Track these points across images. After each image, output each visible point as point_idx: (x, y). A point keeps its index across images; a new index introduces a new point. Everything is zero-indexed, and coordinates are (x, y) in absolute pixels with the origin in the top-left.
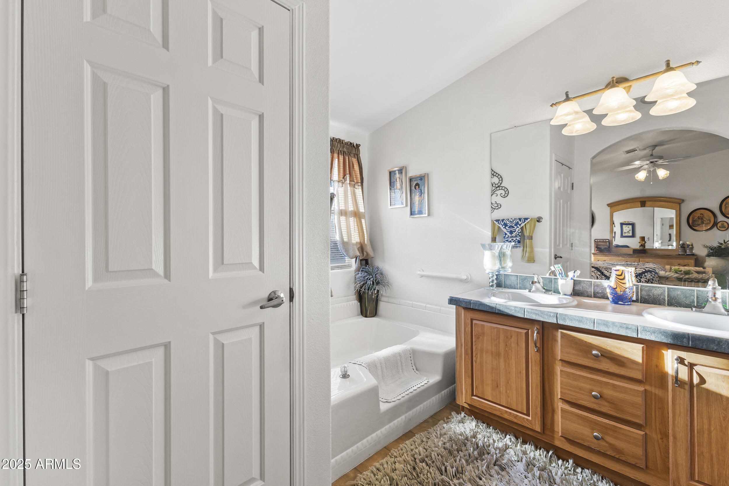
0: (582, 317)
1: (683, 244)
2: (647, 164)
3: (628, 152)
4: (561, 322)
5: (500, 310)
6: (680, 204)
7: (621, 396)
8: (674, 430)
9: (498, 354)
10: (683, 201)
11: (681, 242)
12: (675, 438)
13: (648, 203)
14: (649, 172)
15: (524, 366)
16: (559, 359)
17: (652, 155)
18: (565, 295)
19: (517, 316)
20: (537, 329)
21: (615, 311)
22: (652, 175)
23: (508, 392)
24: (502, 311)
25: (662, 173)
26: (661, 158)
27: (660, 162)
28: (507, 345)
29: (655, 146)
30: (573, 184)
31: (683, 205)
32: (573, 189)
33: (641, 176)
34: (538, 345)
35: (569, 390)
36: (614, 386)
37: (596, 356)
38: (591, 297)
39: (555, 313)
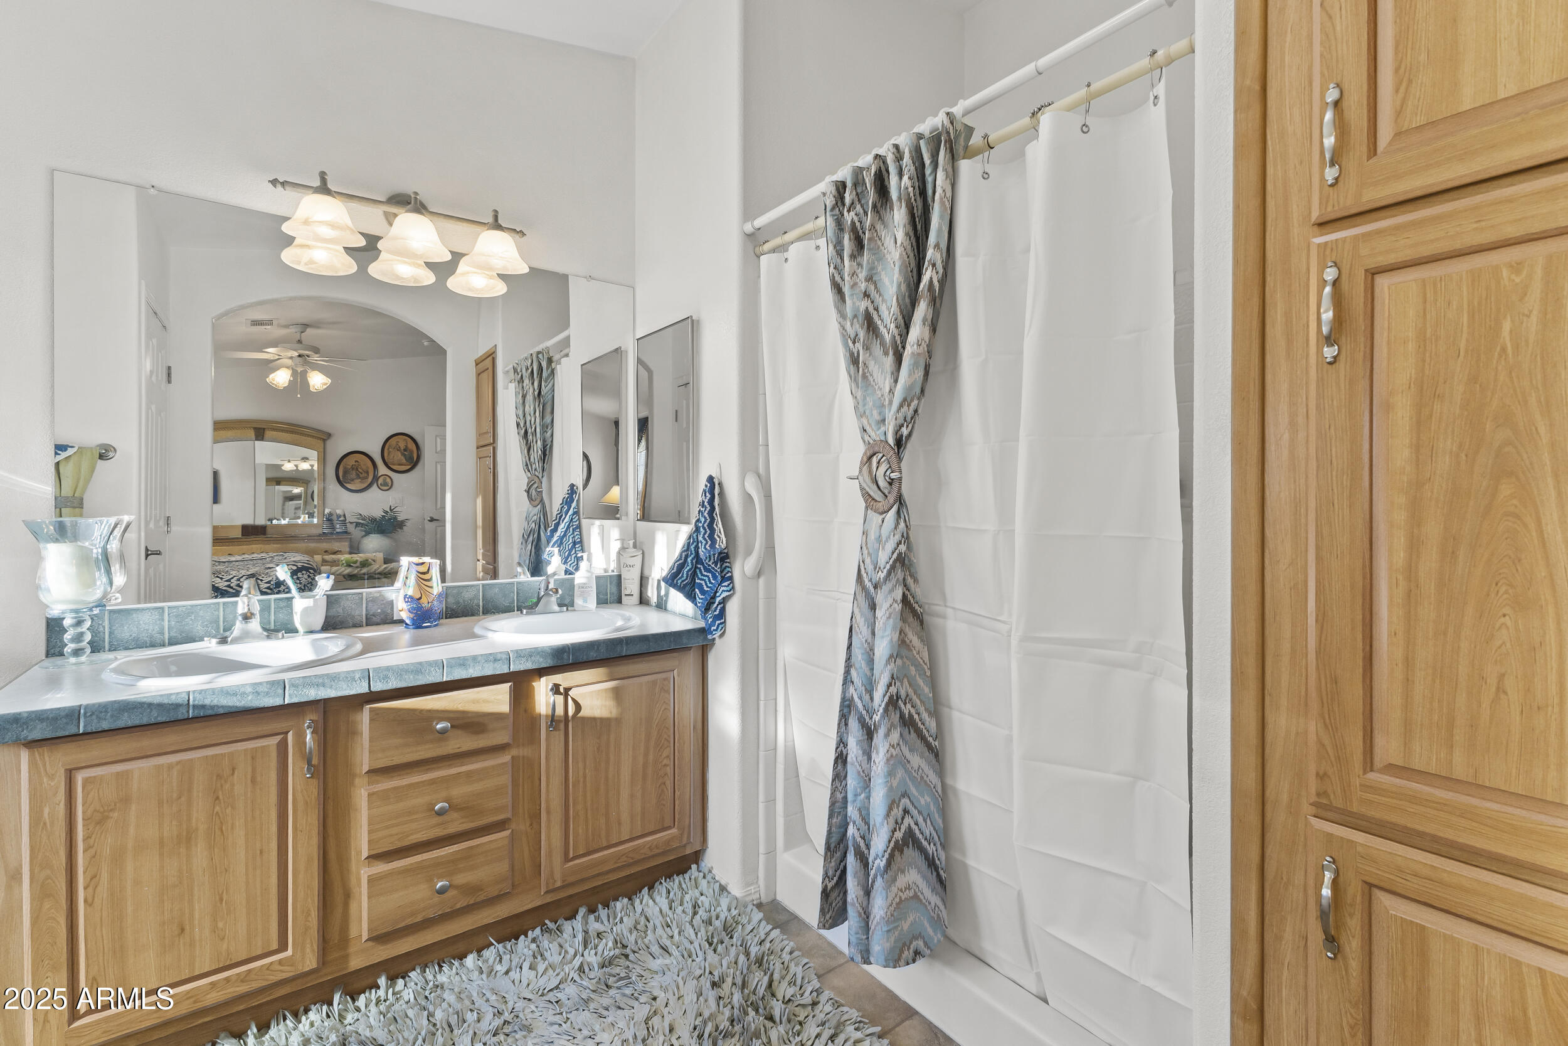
0: (420, 663)
1: (330, 514)
2: (291, 358)
3: (255, 323)
4: (377, 686)
5: (203, 707)
6: (324, 440)
7: (477, 787)
8: (547, 801)
9: (186, 839)
10: (329, 435)
11: (327, 511)
12: (548, 812)
13: (268, 434)
14: (294, 373)
15: (274, 828)
16: (366, 768)
17: (300, 342)
18: (312, 632)
19: (262, 705)
20: (313, 721)
21: (416, 643)
22: (299, 381)
23: (220, 925)
24: (212, 707)
25: (317, 381)
26: (316, 351)
27: (315, 358)
28: (218, 798)
29: (306, 326)
30: (169, 368)
31: (329, 443)
32: (169, 382)
33: (281, 378)
34: (315, 761)
35: (387, 827)
36: (469, 775)
37: (443, 732)
38: (361, 626)
39: (362, 670)
